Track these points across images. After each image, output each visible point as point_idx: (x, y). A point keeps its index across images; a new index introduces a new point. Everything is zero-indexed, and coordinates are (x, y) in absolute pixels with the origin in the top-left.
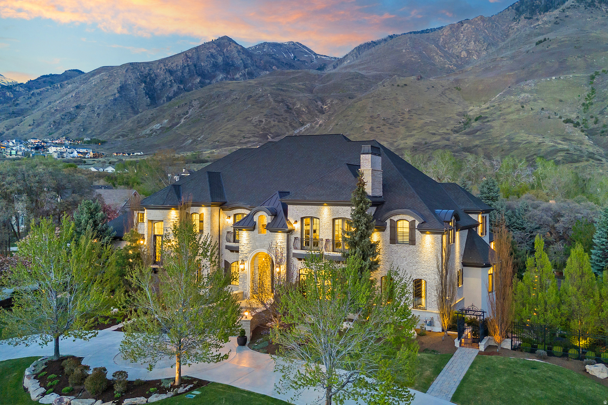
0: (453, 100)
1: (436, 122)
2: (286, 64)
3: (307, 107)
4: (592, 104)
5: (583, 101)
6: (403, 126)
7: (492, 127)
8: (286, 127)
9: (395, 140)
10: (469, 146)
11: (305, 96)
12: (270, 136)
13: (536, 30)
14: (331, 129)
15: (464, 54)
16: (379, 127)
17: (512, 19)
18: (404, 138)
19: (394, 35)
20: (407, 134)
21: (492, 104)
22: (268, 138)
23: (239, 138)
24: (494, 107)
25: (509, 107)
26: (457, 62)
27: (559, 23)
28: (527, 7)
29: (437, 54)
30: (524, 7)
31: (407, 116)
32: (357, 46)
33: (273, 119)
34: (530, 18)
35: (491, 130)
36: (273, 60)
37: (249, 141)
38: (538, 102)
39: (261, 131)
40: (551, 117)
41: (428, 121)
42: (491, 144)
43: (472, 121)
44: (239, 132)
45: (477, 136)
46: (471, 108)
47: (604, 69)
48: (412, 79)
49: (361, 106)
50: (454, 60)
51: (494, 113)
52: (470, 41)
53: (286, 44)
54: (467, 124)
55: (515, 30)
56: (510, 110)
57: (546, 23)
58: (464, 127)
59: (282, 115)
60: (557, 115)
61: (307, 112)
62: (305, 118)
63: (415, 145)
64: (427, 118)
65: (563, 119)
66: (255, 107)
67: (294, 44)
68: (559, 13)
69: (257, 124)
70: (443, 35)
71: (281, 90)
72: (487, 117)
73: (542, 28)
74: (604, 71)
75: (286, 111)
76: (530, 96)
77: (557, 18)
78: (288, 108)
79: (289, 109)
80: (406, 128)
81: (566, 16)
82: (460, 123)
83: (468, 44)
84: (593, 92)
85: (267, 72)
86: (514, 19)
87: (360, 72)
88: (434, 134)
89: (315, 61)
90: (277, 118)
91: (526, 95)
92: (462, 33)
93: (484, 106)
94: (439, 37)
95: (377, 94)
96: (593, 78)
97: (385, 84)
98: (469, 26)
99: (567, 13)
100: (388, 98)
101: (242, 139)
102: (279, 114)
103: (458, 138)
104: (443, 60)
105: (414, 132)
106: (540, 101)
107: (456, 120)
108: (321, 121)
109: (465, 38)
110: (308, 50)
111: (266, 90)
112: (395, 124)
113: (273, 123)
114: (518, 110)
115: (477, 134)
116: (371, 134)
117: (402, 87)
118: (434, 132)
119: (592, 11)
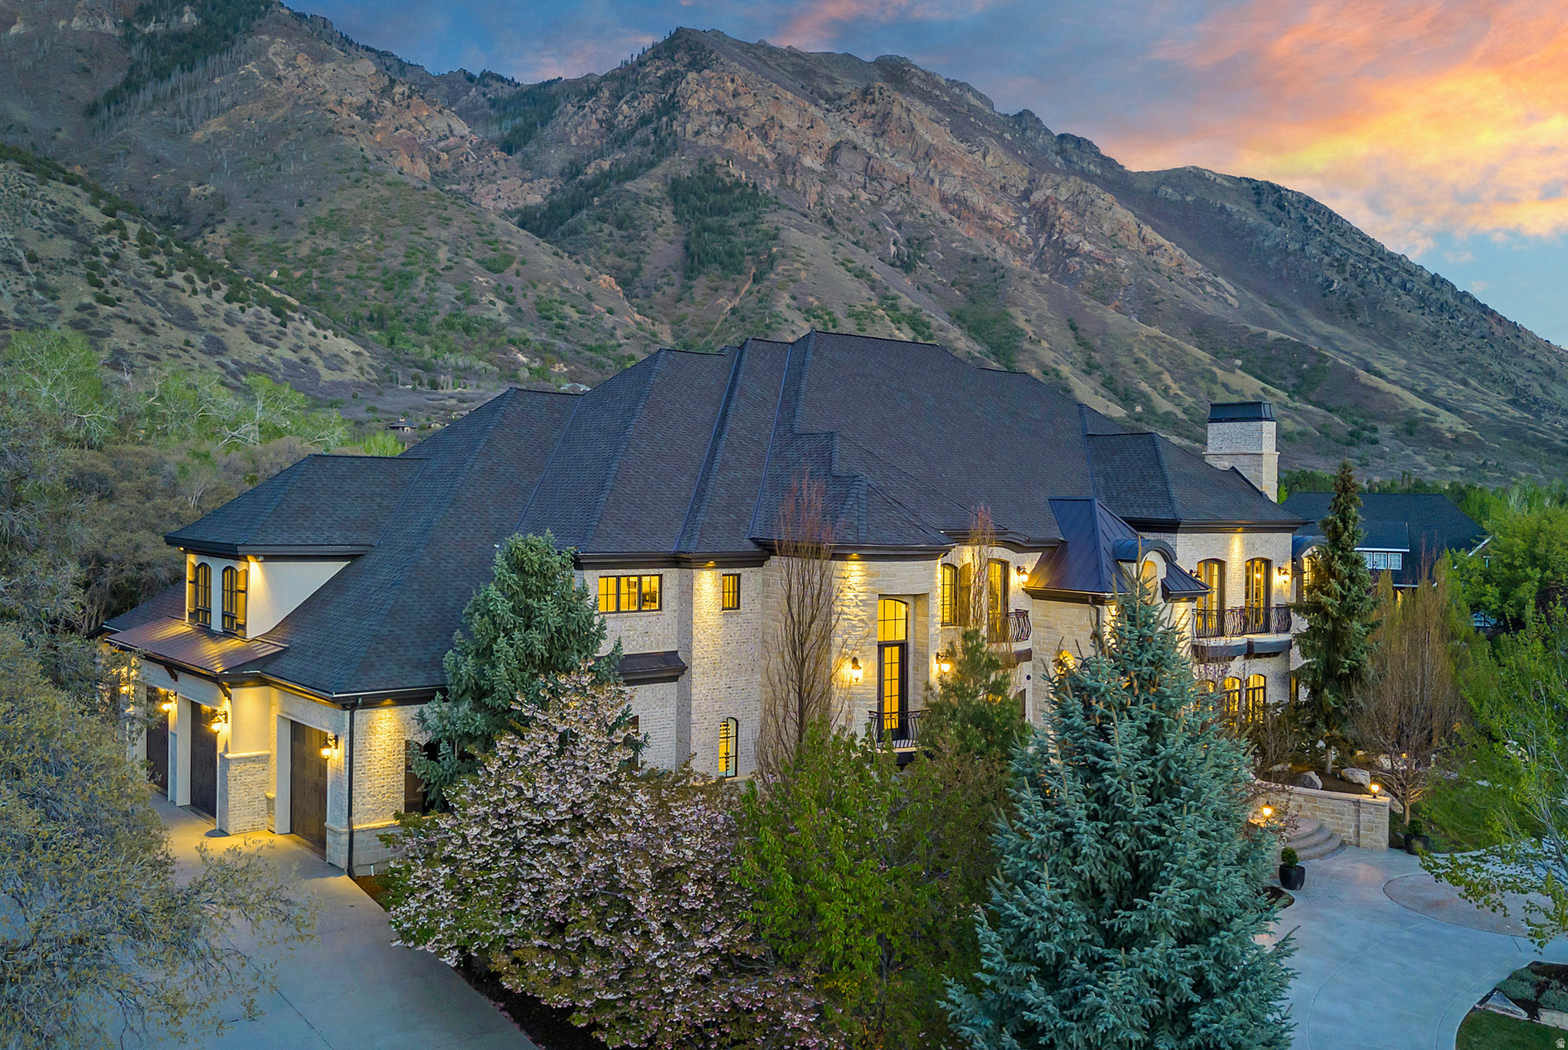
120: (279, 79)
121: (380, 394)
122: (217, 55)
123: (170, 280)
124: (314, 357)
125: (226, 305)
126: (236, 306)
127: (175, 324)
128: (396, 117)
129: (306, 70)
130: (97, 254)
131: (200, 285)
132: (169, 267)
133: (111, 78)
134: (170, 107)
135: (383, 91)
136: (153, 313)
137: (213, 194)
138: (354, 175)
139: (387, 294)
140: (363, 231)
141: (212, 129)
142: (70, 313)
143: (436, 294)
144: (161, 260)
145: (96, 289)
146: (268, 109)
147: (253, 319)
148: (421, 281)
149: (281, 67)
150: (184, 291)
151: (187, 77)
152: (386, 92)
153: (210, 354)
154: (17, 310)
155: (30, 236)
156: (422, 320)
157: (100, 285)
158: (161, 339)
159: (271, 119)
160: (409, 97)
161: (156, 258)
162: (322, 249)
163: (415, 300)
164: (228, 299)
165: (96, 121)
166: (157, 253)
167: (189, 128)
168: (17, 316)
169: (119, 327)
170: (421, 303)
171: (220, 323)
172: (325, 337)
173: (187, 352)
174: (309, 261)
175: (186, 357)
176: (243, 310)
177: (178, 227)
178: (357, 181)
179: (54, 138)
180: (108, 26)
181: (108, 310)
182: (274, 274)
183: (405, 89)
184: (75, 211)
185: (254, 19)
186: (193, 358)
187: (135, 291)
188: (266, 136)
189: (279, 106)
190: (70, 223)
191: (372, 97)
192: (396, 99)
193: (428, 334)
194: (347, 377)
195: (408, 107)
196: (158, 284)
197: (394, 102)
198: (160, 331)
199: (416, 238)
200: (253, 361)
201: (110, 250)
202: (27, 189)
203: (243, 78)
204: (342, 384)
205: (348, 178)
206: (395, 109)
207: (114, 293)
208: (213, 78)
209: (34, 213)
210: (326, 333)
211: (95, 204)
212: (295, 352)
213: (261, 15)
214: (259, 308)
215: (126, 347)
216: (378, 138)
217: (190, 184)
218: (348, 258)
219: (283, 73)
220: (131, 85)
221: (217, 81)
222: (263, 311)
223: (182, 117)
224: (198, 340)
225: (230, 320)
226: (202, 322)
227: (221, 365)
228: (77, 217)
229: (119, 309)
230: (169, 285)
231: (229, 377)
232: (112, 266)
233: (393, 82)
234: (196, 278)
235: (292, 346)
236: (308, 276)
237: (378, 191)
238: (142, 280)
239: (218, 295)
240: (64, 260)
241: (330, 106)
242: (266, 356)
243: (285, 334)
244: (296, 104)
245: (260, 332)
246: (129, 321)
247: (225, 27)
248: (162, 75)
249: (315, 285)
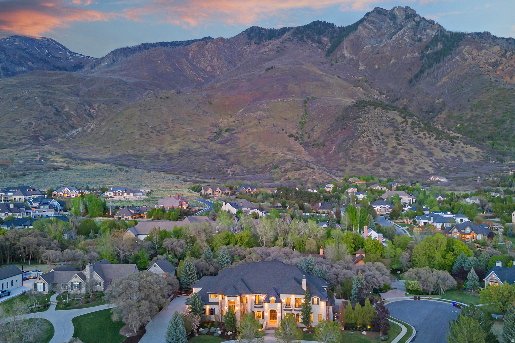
0: (207, 113)
1: (195, 132)
2: (41, 60)
3: (76, 110)
4: (306, 123)
5: (300, 120)
6: (168, 133)
7: (238, 139)
8: (57, 129)
9: (162, 146)
10: (223, 154)
11: (73, 100)
12: (41, 138)
13: (264, 56)
14: (102, 133)
15: (209, 69)
16: (148, 134)
17: (245, 42)
18: (170, 145)
19: (147, 43)
20: (172, 141)
21: (237, 119)
22: (40, 140)
23: (9, 140)
24: (239, 121)
25: (250, 122)
26: (205, 75)
27: (280, 52)
28: (256, 34)
29: (188, 67)
30: (254, 33)
31: (170, 125)
32: (113, 50)
33: (43, 121)
34: (258, 44)
35: (238, 141)
36: (27, 55)
37: (20, 143)
38: (270, 119)
39: (32, 133)
40: (280, 132)
41: (189, 131)
42: (239, 152)
43: (223, 132)
44: (8, 134)
45: (228, 145)
46: (221, 120)
47: (313, 95)
48: (173, 92)
49: (130, 114)
50: (202, 73)
51: (240, 127)
52: (214, 58)
53: (39, 39)
54: (219, 134)
55: (248, 52)
56: (250, 124)
57: (270, 50)
58: (217, 137)
59: (51, 118)
60: (284, 130)
61: (76, 115)
62: (75, 121)
63: (180, 152)
64: (187, 128)
65: (288, 134)
66: (22, 108)
67: (47, 40)
68: (280, 43)
69: (27, 126)
70: (192, 50)
71: (48, 93)
72: (234, 130)
73: (268, 54)
74: (312, 97)
75: (56, 114)
76: (264, 114)
77: (278, 47)
78: (56, 111)
79: (58, 112)
80: (171, 135)
81: (285, 47)
82: (214, 133)
83: (213, 61)
84: (306, 113)
85: (24, 68)
86: (247, 42)
87: (122, 78)
88: (194, 142)
89: (71, 59)
90: (47, 121)
91: (262, 112)
92: (207, 50)
93: (231, 119)
94: (188, 52)
95: (143, 104)
96: (305, 102)
97: (150, 95)
98: (212, 45)
99: (286, 45)
100: (153, 108)
101: (13, 140)
102: (49, 117)
103: (214, 146)
104: (193, 73)
105: (178, 140)
106: (271, 118)
107: (210, 130)
108: (93, 126)
109: (210, 55)
110: (62, 47)
111: (32, 93)
112: (161, 132)
113: (43, 125)
114: (257, 125)
115: (228, 143)
116: (141, 140)
117: (165, 99)
118: (194, 140)
119: (302, 44)
120: (466, 60)
121: (482, 165)
122: (447, 57)
123: (419, 135)
124: (462, 155)
125: (435, 141)
126: (438, 141)
127: (419, 149)
128: (507, 63)
129: (475, 54)
130: (399, 130)
131: (428, 136)
132: (419, 132)
133: (416, 70)
134: (432, 76)
135: (503, 55)
136: (412, 146)
137: (442, 102)
138: (487, 88)
139: (496, 128)
140: (489, 107)
141: (443, 81)
142: (390, 149)
143: (513, 126)
144: (417, 130)
145: (397, 141)
146: (461, 71)
147: (443, 144)
148: (508, 121)
149: (467, 55)
150: (423, 138)
151: (439, 65)
152: (504, 55)
153: (428, 157)
154: (377, 150)
155: (382, 128)
156: (506, 136)
157: (398, 140)
158: (414, 154)
159: (462, 74)
160: (512, 55)
161: (415, 129)
162: (474, 115)
163: (505, 129)
164: (436, 139)
165: (411, 84)
166: (416, 127)
167: (437, 81)
168: (377, 151)
169: (403, 152)
170: (507, 130)
171: (432, 147)
172: (467, 148)
173: (421, 157)
174: (470, 120)
175: (420, 159)
176: (440, 142)
177: (431, 114)
178: (488, 90)
179: (400, 92)
180: (417, 55)
181: (400, 147)
182: (459, 125)
183: (511, 53)
184: (394, 119)
185: (459, 42)
186: (423, 159)
187: (408, 140)
188: (460, 80)
189: (465, 69)
190: (393, 123)
191: (499, 59)
192: (507, 57)
193: (508, 141)
194: (472, 160)
195: (512, 59)
196: (415, 137)
197: (506, 58)
198: (414, 152)
199: (507, 107)
200: (441, 158)
201: (403, 129)
202: (382, 114)
203: (455, 62)
204: (470, 163)
205: (485, 90)
206: (507, 61)
207: (402, 141)
208: (445, 64)
209: (384, 122)
210: (467, 146)
211: (400, 116)
212: (455, 153)
213: (462, 40)
214: (445, 141)
215: (404, 157)
216: (498, 73)
217: (436, 99)
218: (483, 117)
219: (467, 57)
220: (422, 72)
221: (446, 65)
222: (447, 141)
223: (435, 79)
224: (425, 153)
225: (436, 146)
226: (427, 147)
227: (431, 160)
228: (395, 120)
229: (403, 146)
230: (418, 137)
231: (433, 164)
232: (403, 133)
233: (506, 52)
234: (426, 133)
235: (455, 152)
236: (469, 125)
237: (495, 92)
238: (411, 137)
239: (433, 138)
240: (390, 134)
241: (482, 66)
242: (446, 156)
243: (453, 148)
244: (470, 67)
245: (444, 148)
246: (405, 150)
247: (450, 47)
248: (430, 66)
249: (471, 127)
